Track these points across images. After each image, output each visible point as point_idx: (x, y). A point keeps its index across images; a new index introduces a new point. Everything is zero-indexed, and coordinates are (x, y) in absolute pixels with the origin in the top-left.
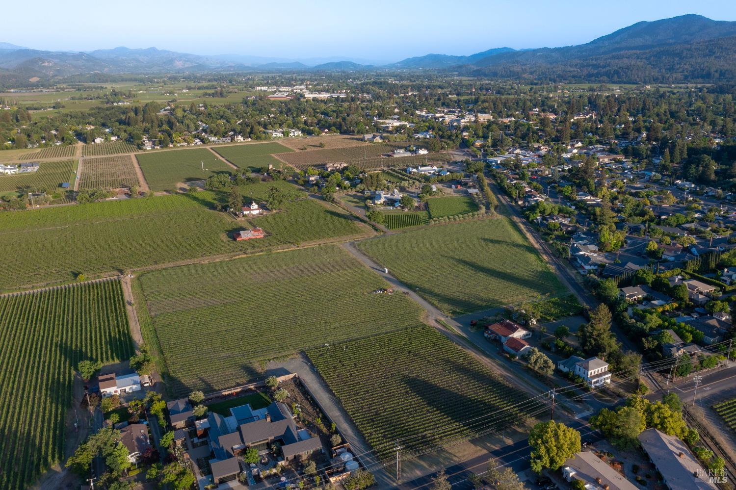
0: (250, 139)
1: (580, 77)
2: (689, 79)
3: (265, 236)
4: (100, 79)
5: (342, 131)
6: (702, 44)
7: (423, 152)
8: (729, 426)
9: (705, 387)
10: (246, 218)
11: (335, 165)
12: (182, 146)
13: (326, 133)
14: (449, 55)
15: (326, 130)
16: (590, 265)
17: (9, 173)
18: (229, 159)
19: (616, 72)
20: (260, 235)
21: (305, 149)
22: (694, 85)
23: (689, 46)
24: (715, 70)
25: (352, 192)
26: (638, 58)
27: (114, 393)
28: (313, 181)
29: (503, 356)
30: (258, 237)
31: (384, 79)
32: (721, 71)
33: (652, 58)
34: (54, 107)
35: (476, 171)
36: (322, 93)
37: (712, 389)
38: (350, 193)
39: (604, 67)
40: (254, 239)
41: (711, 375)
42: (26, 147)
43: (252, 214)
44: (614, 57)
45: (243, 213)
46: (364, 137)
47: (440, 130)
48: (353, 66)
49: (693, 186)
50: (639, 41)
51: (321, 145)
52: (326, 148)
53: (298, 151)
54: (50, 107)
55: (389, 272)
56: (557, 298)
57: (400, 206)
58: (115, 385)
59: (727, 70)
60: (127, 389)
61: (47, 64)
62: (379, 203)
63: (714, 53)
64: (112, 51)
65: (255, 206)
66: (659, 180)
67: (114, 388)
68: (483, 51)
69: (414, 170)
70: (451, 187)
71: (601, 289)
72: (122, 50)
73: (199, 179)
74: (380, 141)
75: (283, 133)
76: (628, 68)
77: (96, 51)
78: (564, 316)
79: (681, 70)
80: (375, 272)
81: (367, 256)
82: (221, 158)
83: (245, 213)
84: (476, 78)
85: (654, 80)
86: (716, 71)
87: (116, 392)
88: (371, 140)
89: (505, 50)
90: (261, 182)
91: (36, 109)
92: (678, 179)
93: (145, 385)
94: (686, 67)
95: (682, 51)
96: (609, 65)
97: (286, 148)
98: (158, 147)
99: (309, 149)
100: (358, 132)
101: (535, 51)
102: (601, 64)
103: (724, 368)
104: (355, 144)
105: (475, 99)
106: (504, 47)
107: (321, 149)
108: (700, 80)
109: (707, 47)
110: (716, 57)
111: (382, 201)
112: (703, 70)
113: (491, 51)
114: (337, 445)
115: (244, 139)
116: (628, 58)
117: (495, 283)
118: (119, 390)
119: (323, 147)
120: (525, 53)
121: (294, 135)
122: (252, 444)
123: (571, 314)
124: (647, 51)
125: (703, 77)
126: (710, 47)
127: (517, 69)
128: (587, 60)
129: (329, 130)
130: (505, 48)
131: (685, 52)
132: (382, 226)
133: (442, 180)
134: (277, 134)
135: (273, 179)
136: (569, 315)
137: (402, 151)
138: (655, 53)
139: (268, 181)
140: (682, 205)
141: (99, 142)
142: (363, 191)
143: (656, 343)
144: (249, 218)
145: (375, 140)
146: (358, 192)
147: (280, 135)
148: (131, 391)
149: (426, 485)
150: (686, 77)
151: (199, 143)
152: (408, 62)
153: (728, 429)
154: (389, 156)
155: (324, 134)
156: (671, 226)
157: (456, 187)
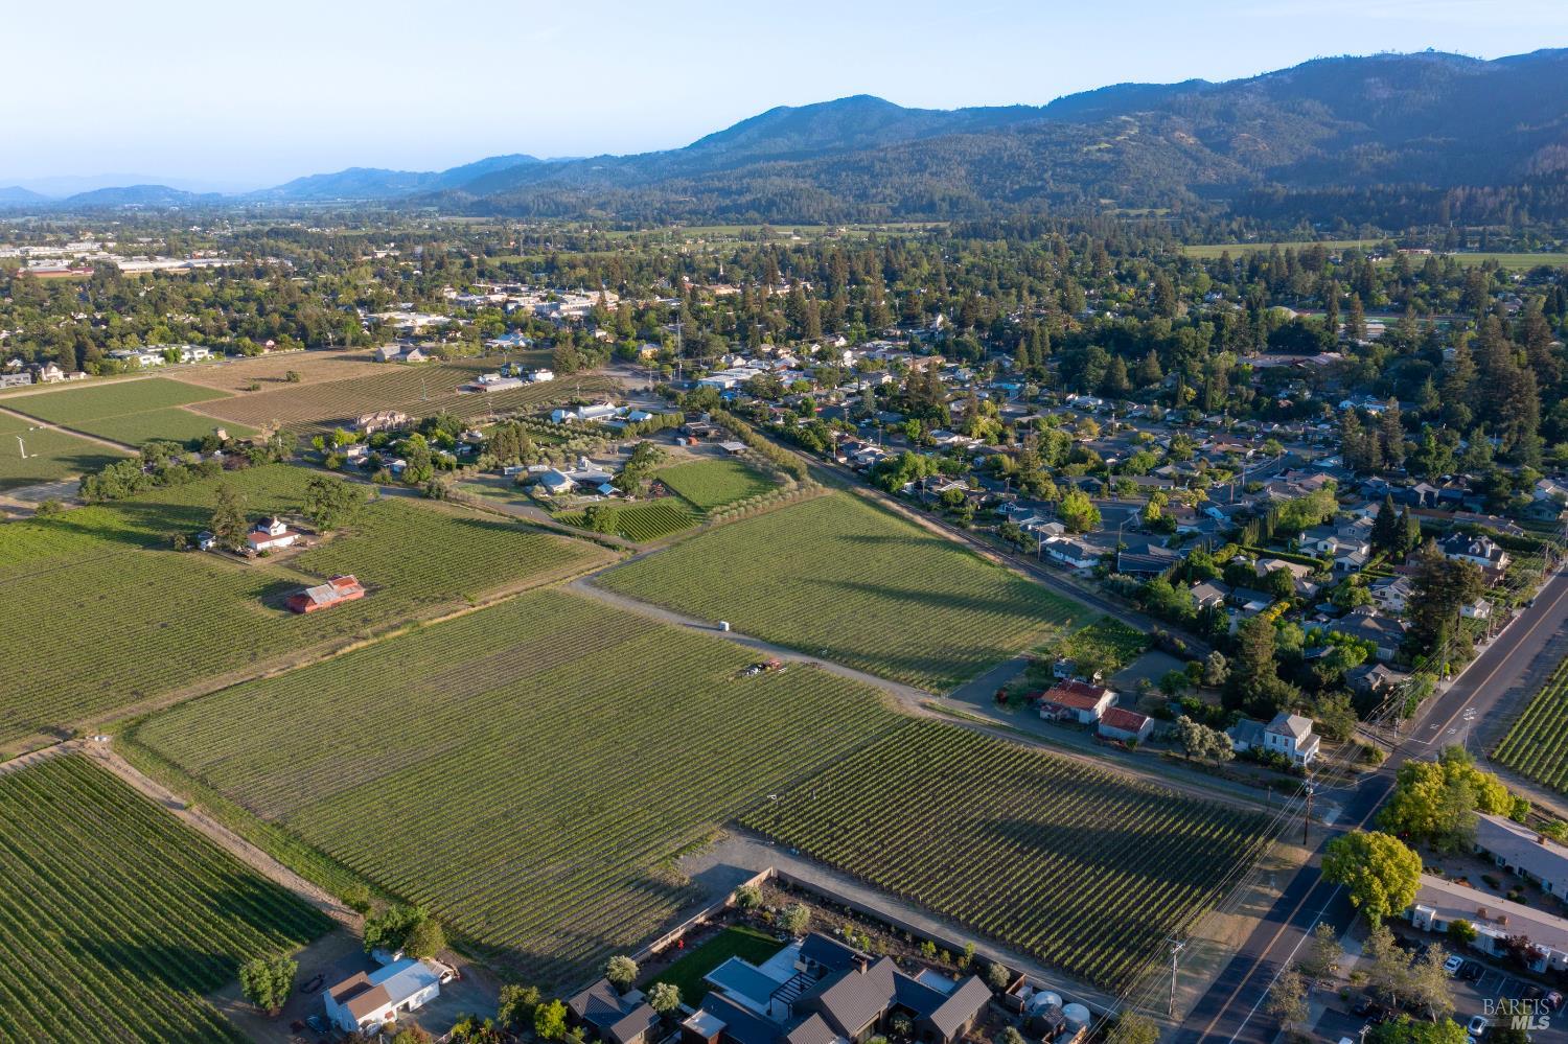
0: (83, 374)
1: (705, 213)
2: (903, 213)
3: (366, 594)
5: (309, 342)
6: (902, 150)
7: (545, 376)
8: (1537, 782)
10: (272, 559)
11: (380, 419)
13: (271, 348)
14: (397, 170)
15: (270, 343)
16: (1086, 558)
18: (68, 425)
19: (771, 203)
20: (351, 592)
21: (254, 388)
22: (921, 225)
23: (882, 154)
24: (941, 196)
25: (470, 472)
26: (797, 176)
27: (386, 1021)
28: (356, 458)
29: (1109, 745)
30: (353, 597)
31: (277, 223)
32: (951, 199)
33: (823, 176)
35: (707, 407)
36: (159, 258)
38: (467, 477)
39: (740, 193)
40: (345, 603)
43: (277, 548)
44: (752, 174)
45: (255, 549)
46: (381, 354)
47: (537, 328)
48: (170, 196)
49: (1100, 402)
50: (781, 144)
51: (291, 377)
52: (304, 382)
53: (240, 394)
55: (733, 629)
56: (1089, 627)
57: (615, 493)
58: (385, 999)
59: (960, 198)
60: (412, 1001)
62: (561, 490)
63: (926, 167)
65: (279, 527)
66: (1037, 396)
67: (387, 1007)
68: (473, 162)
69: (572, 415)
70: (678, 444)
71: (1155, 597)
73: (41, 482)
74: (422, 359)
75: (161, 355)
76: (791, 194)
78: (1131, 656)
79: (880, 197)
80: (706, 633)
81: (651, 602)
82: (43, 426)
83: (260, 546)
84: (492, 219)
85: (845, 217)
86: (943, 200)
87: (388, 1015)
88: (400, 359)
89: (518, 162)
90: (222, 472)
92: (1069, 392)
93: (445, 981)
94: (888, 192)
95: (873, 162)
96: (748, 190)
97: (201, 389)
99: (266, 388)
100: (354, 343)
101: (586, 163)
102: (734, 187)
104: (366, 371)
105: (547, 262)
106: (514, 152)
107: (297, 385)
108: (920, 215)
109: (912, 154)
110: (932, 174)
111: (568, 485)
112: (922, 197)
113: (491, 161)
114: (1009, 985)
115: (65, 376)
116: (779, 175)
117: (954, 616)
118: (394, 1010)
119: (297, 381)
120: (565, 165)
121: (195, 359)
122: (858, 1030)
124: (810, 162)
125: (923, 210)
126: (918, 157)
127: (567, 198)
128: (700, 180)
129: (277, 342)
130: (517, 155)
131: (878, 166)
132: (614, 538)
133: (646, 430)
134: (150, 359)
135: (252, 463)
136: (1138, 652)
137: (495, 377)
138: (825, 167)
139: (242, 468)
140: (1110, 438)
142: (498, 469)
143: (1337, 671)
144: (279, 557)
145: (410, 358)
146: (485, 471)
147: (159, 360)
148: (420, 1004)
149: (1226, 1007)
150: (895, 211)
152: (302, 187)
153: (1538, 786)
154: (473, 389)
155: (266, 351)
156: (1139, 474)
157: (689, 443)
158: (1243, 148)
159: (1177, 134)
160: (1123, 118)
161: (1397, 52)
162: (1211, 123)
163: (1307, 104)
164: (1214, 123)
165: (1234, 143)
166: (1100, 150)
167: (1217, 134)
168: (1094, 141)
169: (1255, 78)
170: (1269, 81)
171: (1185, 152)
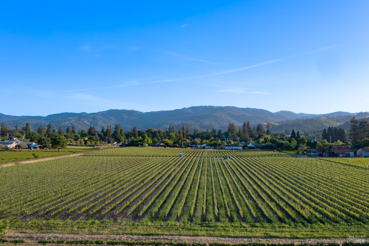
158: (100, 126)
159: (85, 121)
160: (70, 118)
161: (127, 109)
162: (91, 120)
163: (111, 118)
164: (92, 120)
165: (98, 124)
166: (67, 124)
167: (93, 122)
168: (65, 122)
169: (98, 112)
170: (102, 113)
171: (88, 125)
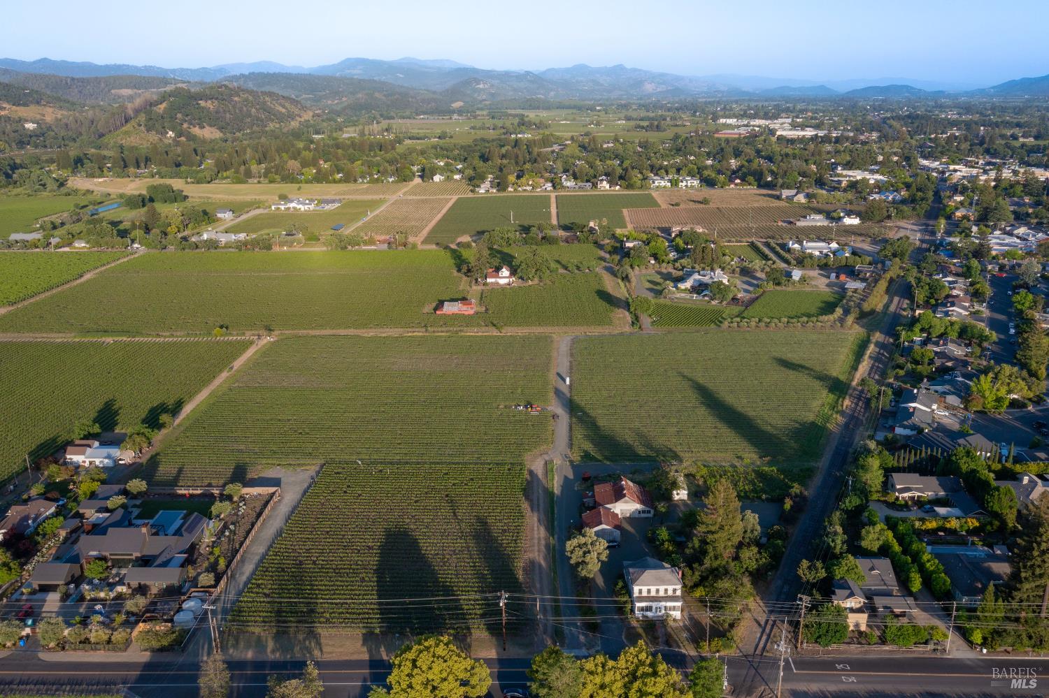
0: (618, 187)
3: (475, 313)
4: (530, 106)
5: (762, 183)
7: (853, 221)
9: (844, 675)
12: (525, 190)
13: (736, 184)
15: (738, 181)
16: (905, 427)
17: (303, 209)
20: (467, 309)
21: (677, 204)
27: (81, 464)
30: (466, 313)
34: (439, 138)
36: (808, 129)
37: (858, 682)
41: (890, 659)
42: (355, 181)
43: (498, 283)
45: (485, 280)
46: (781, 194)
51: (706, 202)
52: (712, 205)
53: (664, 207)
54: (435, 137)
55: (571, 384)
56: (774, 468)
57: (709, 295)
58: (83, 453)
60: (97, 462)
61: (481, 86)
62: (682, 287)
64: (567, 70)
65: (504, 272)
67: (83, 458)
69: (796, 246)
70: (829, 277)
72: (581, 69)
74: (802, 201)
75: (670, 181)
77: (549, 70)
81: (572, 357)
82: (553, 209)
83: (488, 280)
87: (84, 462)
88: (790, 199)
90: (561, 243)
91: (418, 139)
93: (120, 462)
98: (495, 191)
99: (684, 206)
100: (778, 186)
103: (939, 655)
104: (761, 203)
107: (702, 206)
114: (202, 587)
115: (609, 187)
118: (87, 461)
119: (707, 204)
121: (686, 186)
122: (111, 555)
123: (764, 496)
129: (743, 181)
132: (648, 320)
134: (662, 182)
137: (818, 217)
139: (573, 243)
141: (438, 180)
143: (822, 574)
145: (795, 198)
147: (666, 184)
148: (101, 466)
151: (549, 189)
154: (791, 223)
155: (732, 186)
157: (837, 278)
